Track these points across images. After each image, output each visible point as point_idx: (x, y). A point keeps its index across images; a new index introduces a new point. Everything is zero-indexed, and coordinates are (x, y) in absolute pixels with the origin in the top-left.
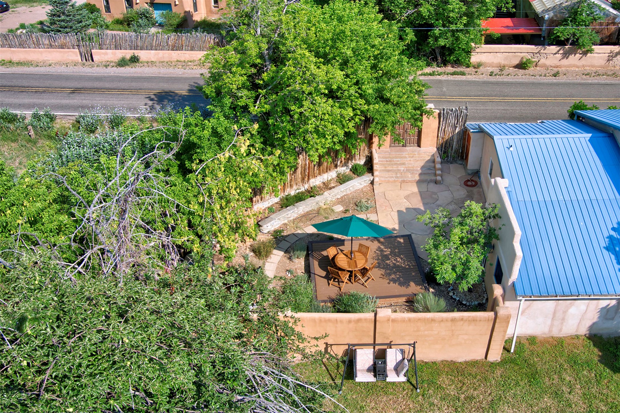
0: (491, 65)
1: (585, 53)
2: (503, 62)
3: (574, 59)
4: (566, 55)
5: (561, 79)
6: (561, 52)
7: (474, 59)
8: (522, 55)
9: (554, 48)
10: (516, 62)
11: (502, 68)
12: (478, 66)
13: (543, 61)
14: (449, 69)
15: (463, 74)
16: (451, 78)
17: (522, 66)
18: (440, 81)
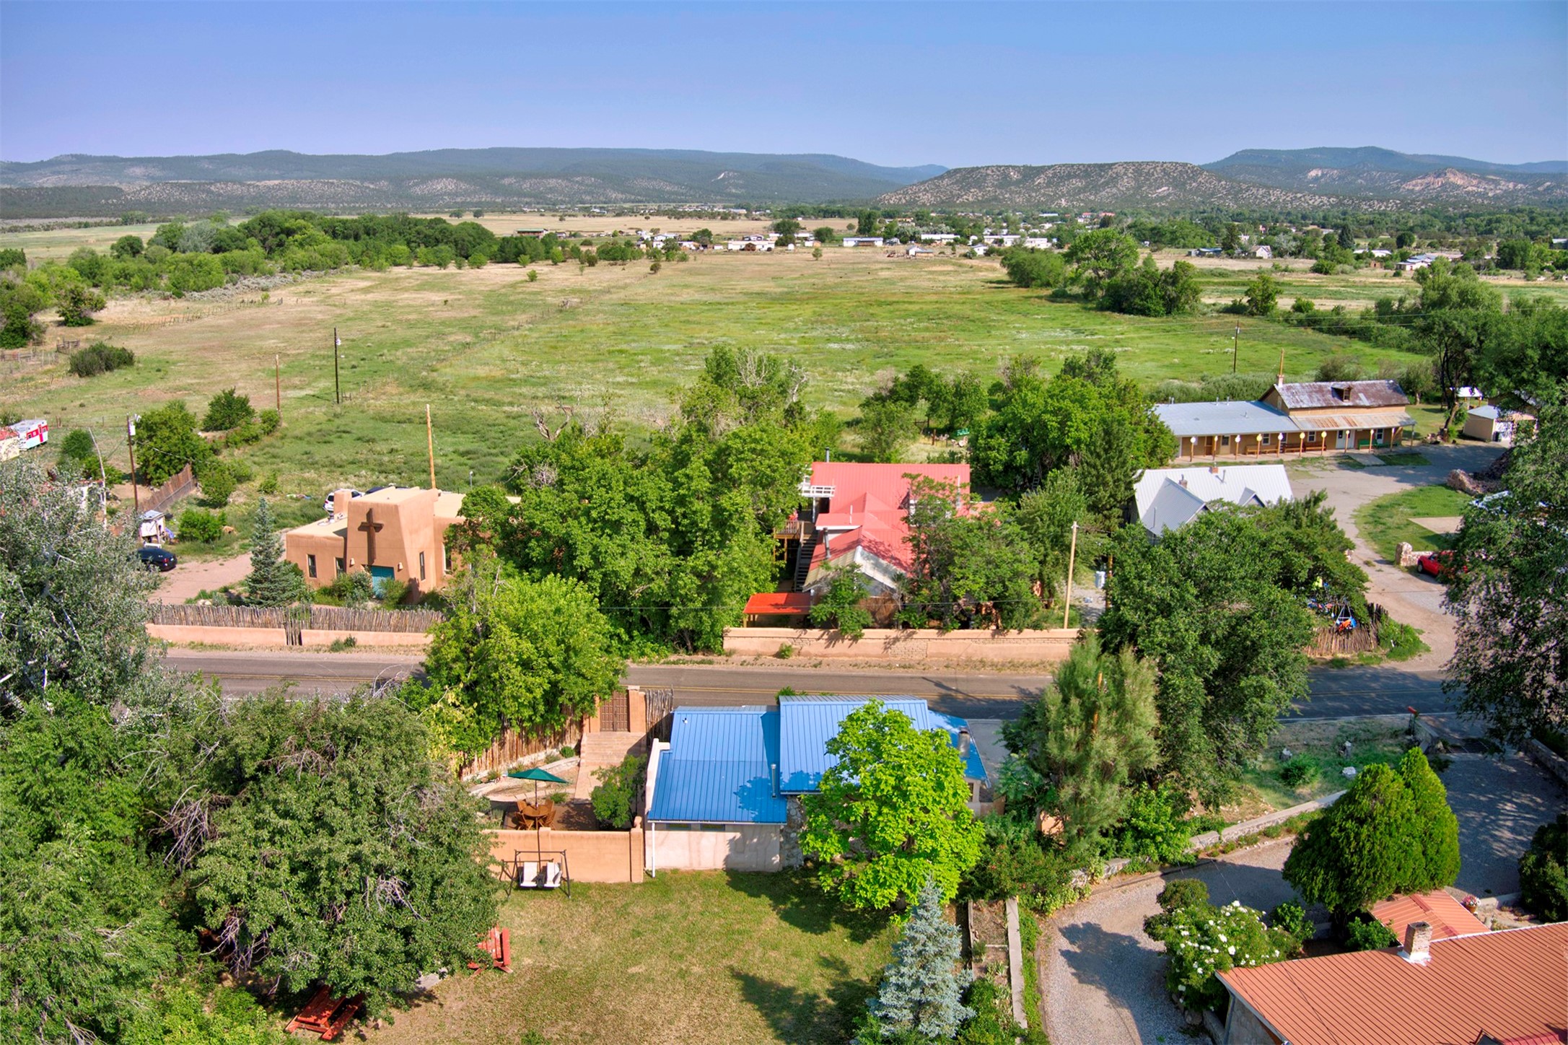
0: (747, 653)
1: (855, 638)
2: (760, 650)
3: (842, 646)
4: (832, 640)
5: (823, 670)
6: (826, 637)
7: (728, 644)
8: (782, 640)
9: (816, 633)
10: (776, 649)
11: (758, 656)
12: (730, 654)
13: (806, 648)
14: (700, 657)
15: (711, 662)
16: (696, 667)
17: (781, 654)
18: (682, 671)
